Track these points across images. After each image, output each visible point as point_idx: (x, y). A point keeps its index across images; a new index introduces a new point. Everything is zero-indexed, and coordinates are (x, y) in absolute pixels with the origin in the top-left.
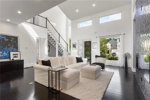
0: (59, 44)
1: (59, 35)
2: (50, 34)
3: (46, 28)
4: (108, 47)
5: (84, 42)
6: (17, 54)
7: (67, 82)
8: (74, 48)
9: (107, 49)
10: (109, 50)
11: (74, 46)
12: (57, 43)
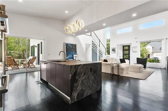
0: (100, 48)
1: (100, 41)
2: (94, 40)
3: (91, 36)
4: (149, 51)
5: (122, 46)
6: (76, 56)
7: (123, 70)
8: (113, 52)
9: (146, 53)
10: (149, 53)
11: (114, 50)
12: (98, 47)
